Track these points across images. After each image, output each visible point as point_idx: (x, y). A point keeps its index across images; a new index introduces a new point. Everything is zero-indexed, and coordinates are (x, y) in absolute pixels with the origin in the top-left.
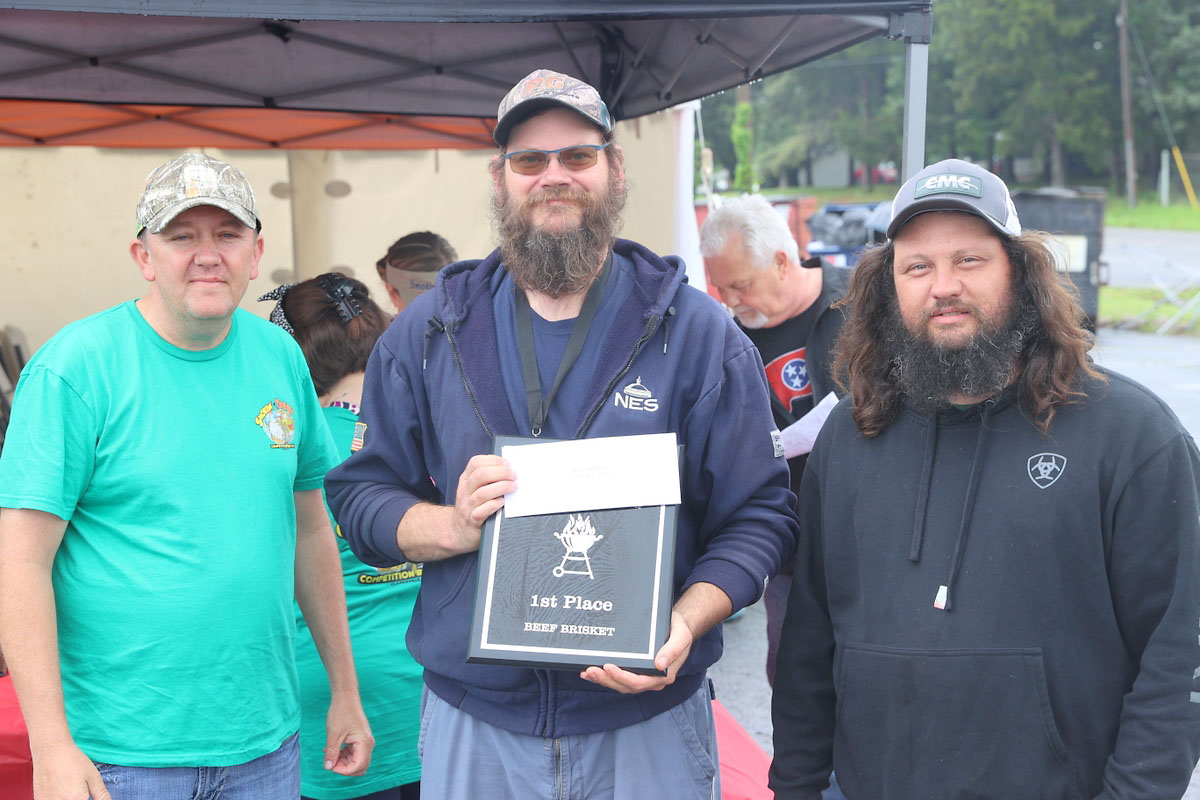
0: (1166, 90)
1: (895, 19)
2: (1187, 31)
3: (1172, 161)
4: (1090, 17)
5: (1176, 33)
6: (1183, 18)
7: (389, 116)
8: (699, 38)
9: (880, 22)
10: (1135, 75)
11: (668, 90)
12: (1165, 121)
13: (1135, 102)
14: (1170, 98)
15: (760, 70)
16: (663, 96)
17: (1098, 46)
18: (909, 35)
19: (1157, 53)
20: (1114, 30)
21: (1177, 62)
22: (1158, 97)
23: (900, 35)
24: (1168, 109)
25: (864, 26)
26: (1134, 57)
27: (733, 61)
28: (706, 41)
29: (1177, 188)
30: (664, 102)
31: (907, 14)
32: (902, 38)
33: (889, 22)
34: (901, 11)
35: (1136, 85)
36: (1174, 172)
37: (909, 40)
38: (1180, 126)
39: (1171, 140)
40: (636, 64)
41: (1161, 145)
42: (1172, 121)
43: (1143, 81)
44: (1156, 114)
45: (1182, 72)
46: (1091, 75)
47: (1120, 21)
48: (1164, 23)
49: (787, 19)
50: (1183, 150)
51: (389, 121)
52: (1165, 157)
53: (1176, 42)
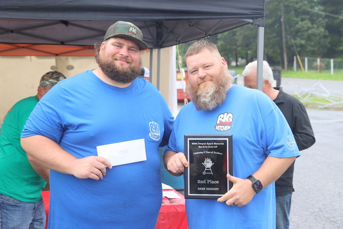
0: (295, 39)
1: (255, 20)
2: (300, 23)
3: (297, 59)
4: (274, 19)
5: (297, 23)
6: (299, 19)
7: (89, 47)
8: (190, 25)
9: (251, 21)
10: (286, 35)
11: (180, 39)
12: (295, 48)
13: (286, 42)
14: (296, 41)
15: (210, 34)
16: (178, 41)
17: (276, 27)
18: (259, 24)
19: (292, 29)
20: (280, 23)
21: (298, 31)
22: (293, 41)
23: (256, 24)
24: (295, 44)
25: (244, 21)
26: (286, 30)
27: (201, 31)
28: (192, 26)
29: (299, 67)
30: (178, 43)
31: (258, 19)
32: (257, 25)
33: (253, 21)
34: (257, 18)
35: (286, 38)
36: (297, 62)
37: (259, 26)
38: (299, 49)
39: (297, 53)
40: (168, 32)
41: (294, 54)
42: (297, 48)
43: (288, 36)
44: (292, 46)
45: (299, 34)
46: (274, 35)
47: (282, 20)
48: (294, 21)
49: (219, 20)
50: (300, 56)
51: (90, 48)
52: (295, 58)
53: (297, 26)
